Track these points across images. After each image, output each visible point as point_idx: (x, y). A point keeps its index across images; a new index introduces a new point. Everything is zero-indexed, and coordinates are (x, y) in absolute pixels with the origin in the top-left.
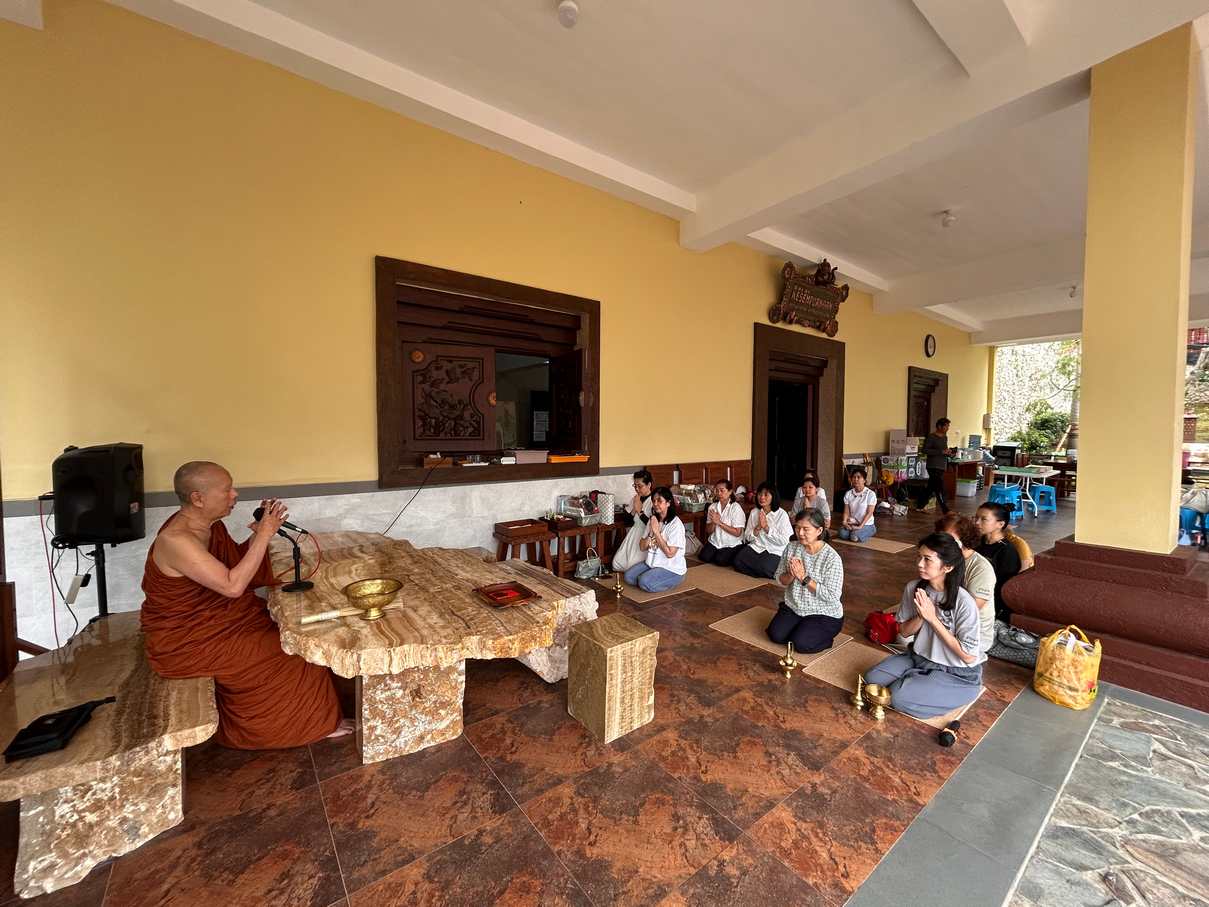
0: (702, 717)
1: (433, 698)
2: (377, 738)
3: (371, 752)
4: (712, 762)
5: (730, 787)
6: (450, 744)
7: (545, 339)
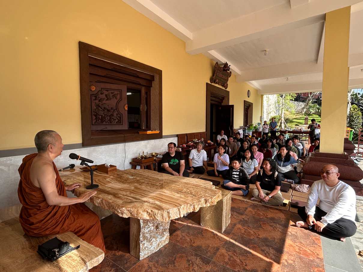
0: (243, 218)
3: (143, 254)
4: (258, 232)
5: (269, 238)
6: (168, 245)
7: (141, 84)
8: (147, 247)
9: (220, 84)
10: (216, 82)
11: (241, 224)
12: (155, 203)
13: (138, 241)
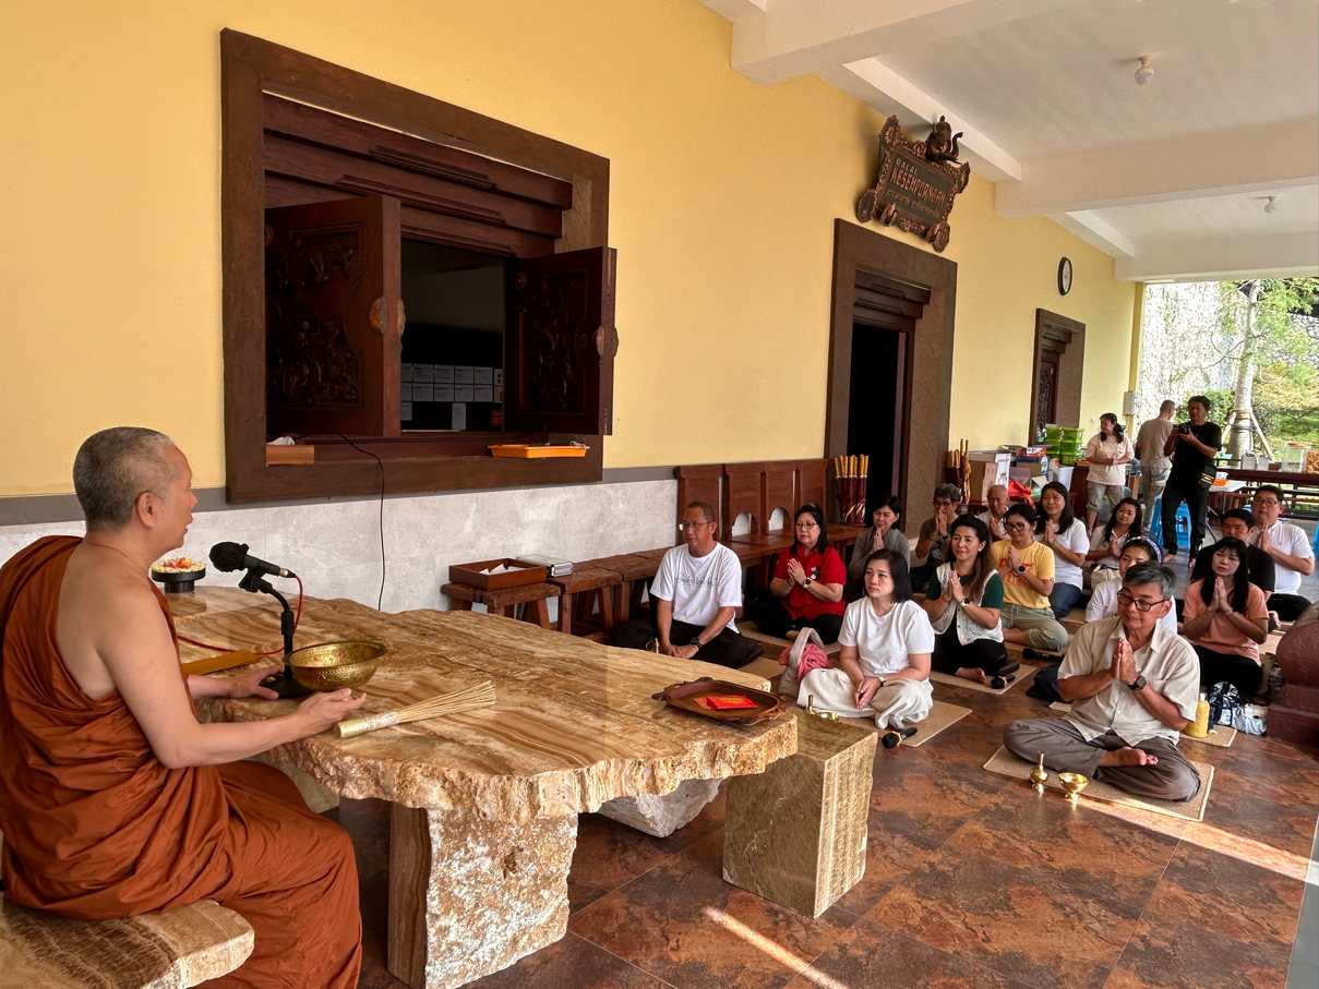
0: (931, 865)
1: (532, 868)
2: (450, 950)
3: (440, 975)
4: (988, 926)
5: (1034, 956)
6: (558, 949)
7: (511, 224)
8: (459, 945)
9: (907, 224)
10: (884, 217)
11: (916, 886)
12: (485, 748)
13: (420, 913)
